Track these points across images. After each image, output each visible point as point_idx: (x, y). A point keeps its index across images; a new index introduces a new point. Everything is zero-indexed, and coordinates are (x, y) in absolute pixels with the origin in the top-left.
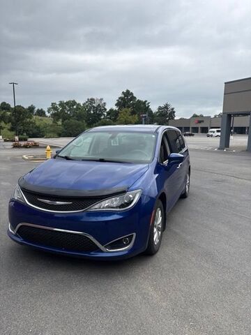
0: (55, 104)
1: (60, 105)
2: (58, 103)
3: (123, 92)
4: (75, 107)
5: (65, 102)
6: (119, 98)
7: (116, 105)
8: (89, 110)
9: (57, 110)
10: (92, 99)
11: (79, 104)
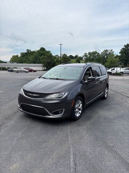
0: (86, 53)
1: (89, 54)
2: (88, 53)
3: (125, 45)
4: (96, 55)
5: (91, 52)
6: (122, 49)
7: (120, 53)
8: (104, 56)
9: (87, 57)
10: (106, 50)
11: (98, 53)
